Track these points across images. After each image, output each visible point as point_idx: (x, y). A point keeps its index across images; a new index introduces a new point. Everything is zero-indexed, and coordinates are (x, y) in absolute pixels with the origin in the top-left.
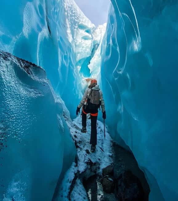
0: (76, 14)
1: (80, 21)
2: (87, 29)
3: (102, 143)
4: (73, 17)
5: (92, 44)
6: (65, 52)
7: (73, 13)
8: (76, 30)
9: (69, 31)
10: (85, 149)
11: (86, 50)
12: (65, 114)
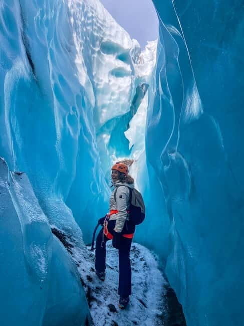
0: (95, 20)
1: (104, 34)
2: (120, 54)
3: (145, 291)
4: (89, 28)
5: (134, 86)
6: (71, 108)
7: (88, 19)
8: (96, 55)
9: (79, 60)
10: (107, 302)
11: (119, 99)
12: (72, 233)
